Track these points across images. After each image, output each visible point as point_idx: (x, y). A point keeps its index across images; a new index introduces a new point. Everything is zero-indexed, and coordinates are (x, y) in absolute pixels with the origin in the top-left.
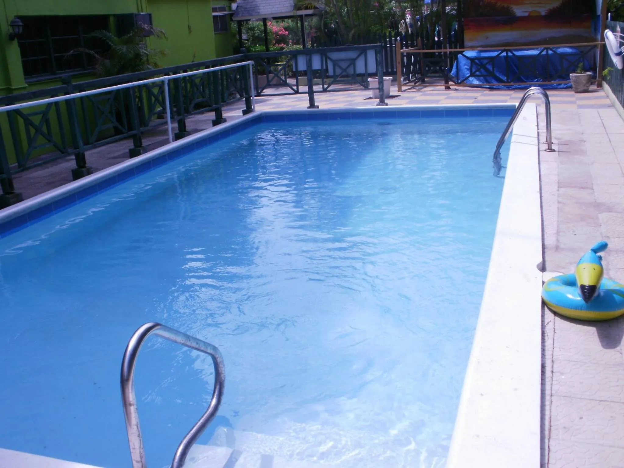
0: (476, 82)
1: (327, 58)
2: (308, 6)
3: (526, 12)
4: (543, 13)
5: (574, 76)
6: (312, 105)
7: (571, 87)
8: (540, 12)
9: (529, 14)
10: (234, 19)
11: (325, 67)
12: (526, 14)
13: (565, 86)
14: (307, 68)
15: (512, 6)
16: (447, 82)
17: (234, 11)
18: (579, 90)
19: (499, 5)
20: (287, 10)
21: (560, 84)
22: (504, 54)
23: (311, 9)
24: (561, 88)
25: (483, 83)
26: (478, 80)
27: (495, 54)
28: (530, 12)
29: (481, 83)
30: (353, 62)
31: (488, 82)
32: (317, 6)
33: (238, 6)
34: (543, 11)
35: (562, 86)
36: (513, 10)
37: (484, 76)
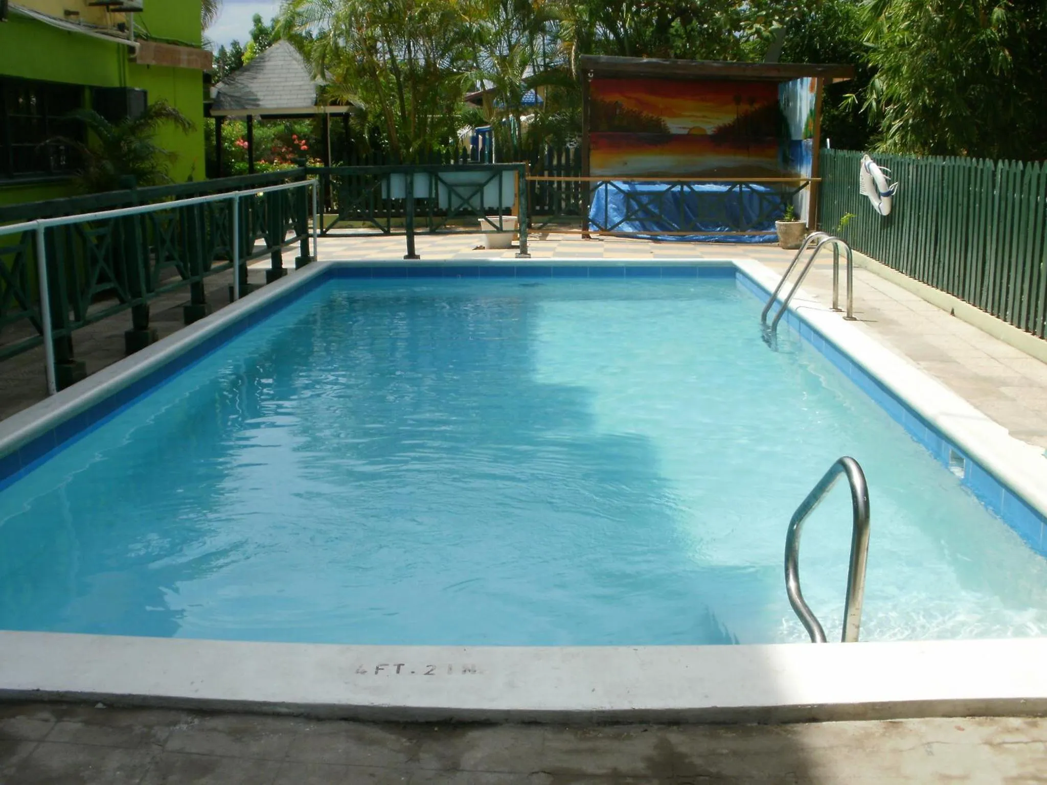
0: (628, 229)
1: (438, 179)
2: (336, 100)
3: (684, 128)
4: (709, 132)
5: (783, 225)
6: (411, 253)
7: (776, 240)
8: (704, 130)
9: (689, 132)
10: (213, 113)
11: (434, 196)
12: (685, 132)
13: (761, 240)
14: (407, 195)
15: (663, 118)
16: (586, 228)
17: (213, 99)
18: (789, 245)
19: (644, 115)
20: (305, 104)
21: (754, 236)
22: (677, 188)
23: (342, 105)
24: (756, 242)
25: (639, 231)
26: (630, 227)
27: (664, 187)
28: (691, 129)
29: (635, 231)
30: (479, 188)
31: (645, 228)
32: (352, 102)
33: (219, 93)
34: (710, 129)
35: (757, 239)
36: (665, 124)
37: (641, 221)
